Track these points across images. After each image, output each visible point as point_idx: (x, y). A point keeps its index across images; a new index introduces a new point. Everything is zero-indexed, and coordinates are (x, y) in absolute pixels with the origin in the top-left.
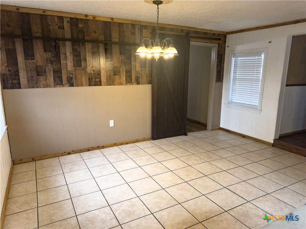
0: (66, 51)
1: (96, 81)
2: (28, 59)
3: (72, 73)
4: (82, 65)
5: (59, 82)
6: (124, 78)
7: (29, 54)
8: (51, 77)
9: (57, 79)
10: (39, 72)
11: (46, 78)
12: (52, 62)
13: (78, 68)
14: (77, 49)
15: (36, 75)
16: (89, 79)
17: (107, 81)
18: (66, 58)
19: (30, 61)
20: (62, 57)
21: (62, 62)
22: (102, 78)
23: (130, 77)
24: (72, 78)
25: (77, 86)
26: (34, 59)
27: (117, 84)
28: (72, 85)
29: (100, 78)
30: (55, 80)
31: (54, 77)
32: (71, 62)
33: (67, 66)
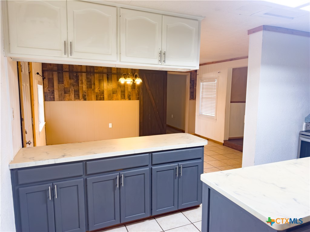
0: (82, 79)
1: (100, 98)
2: (60, 84)
3: (86, 92)
4: (92, 87)
5: (77, 97)
6: (119, 96)
7: (60, 81)
8: (72, 94)
9: (76, 96)
10: (66, 91)
11: (70, 95)
12: (74, 86)
13: (90, 89)
14: (89, 77)
15: (64, 93)
16: (96, 96)
17: (108, 97)
18: (82, 83)
19: (61, 85)
20: (80, 82)
21: (80, 85)
22: (105, 95)
23: (124, 95)
24: (85, 95)
25: (88, 100)
26: (63, 84)
27: (115, 99)
28: (85, 100)
29: (104, 96)
30: (75, 97)
31: (74, 94)
32: (85, 85)
33: (83, 87)
